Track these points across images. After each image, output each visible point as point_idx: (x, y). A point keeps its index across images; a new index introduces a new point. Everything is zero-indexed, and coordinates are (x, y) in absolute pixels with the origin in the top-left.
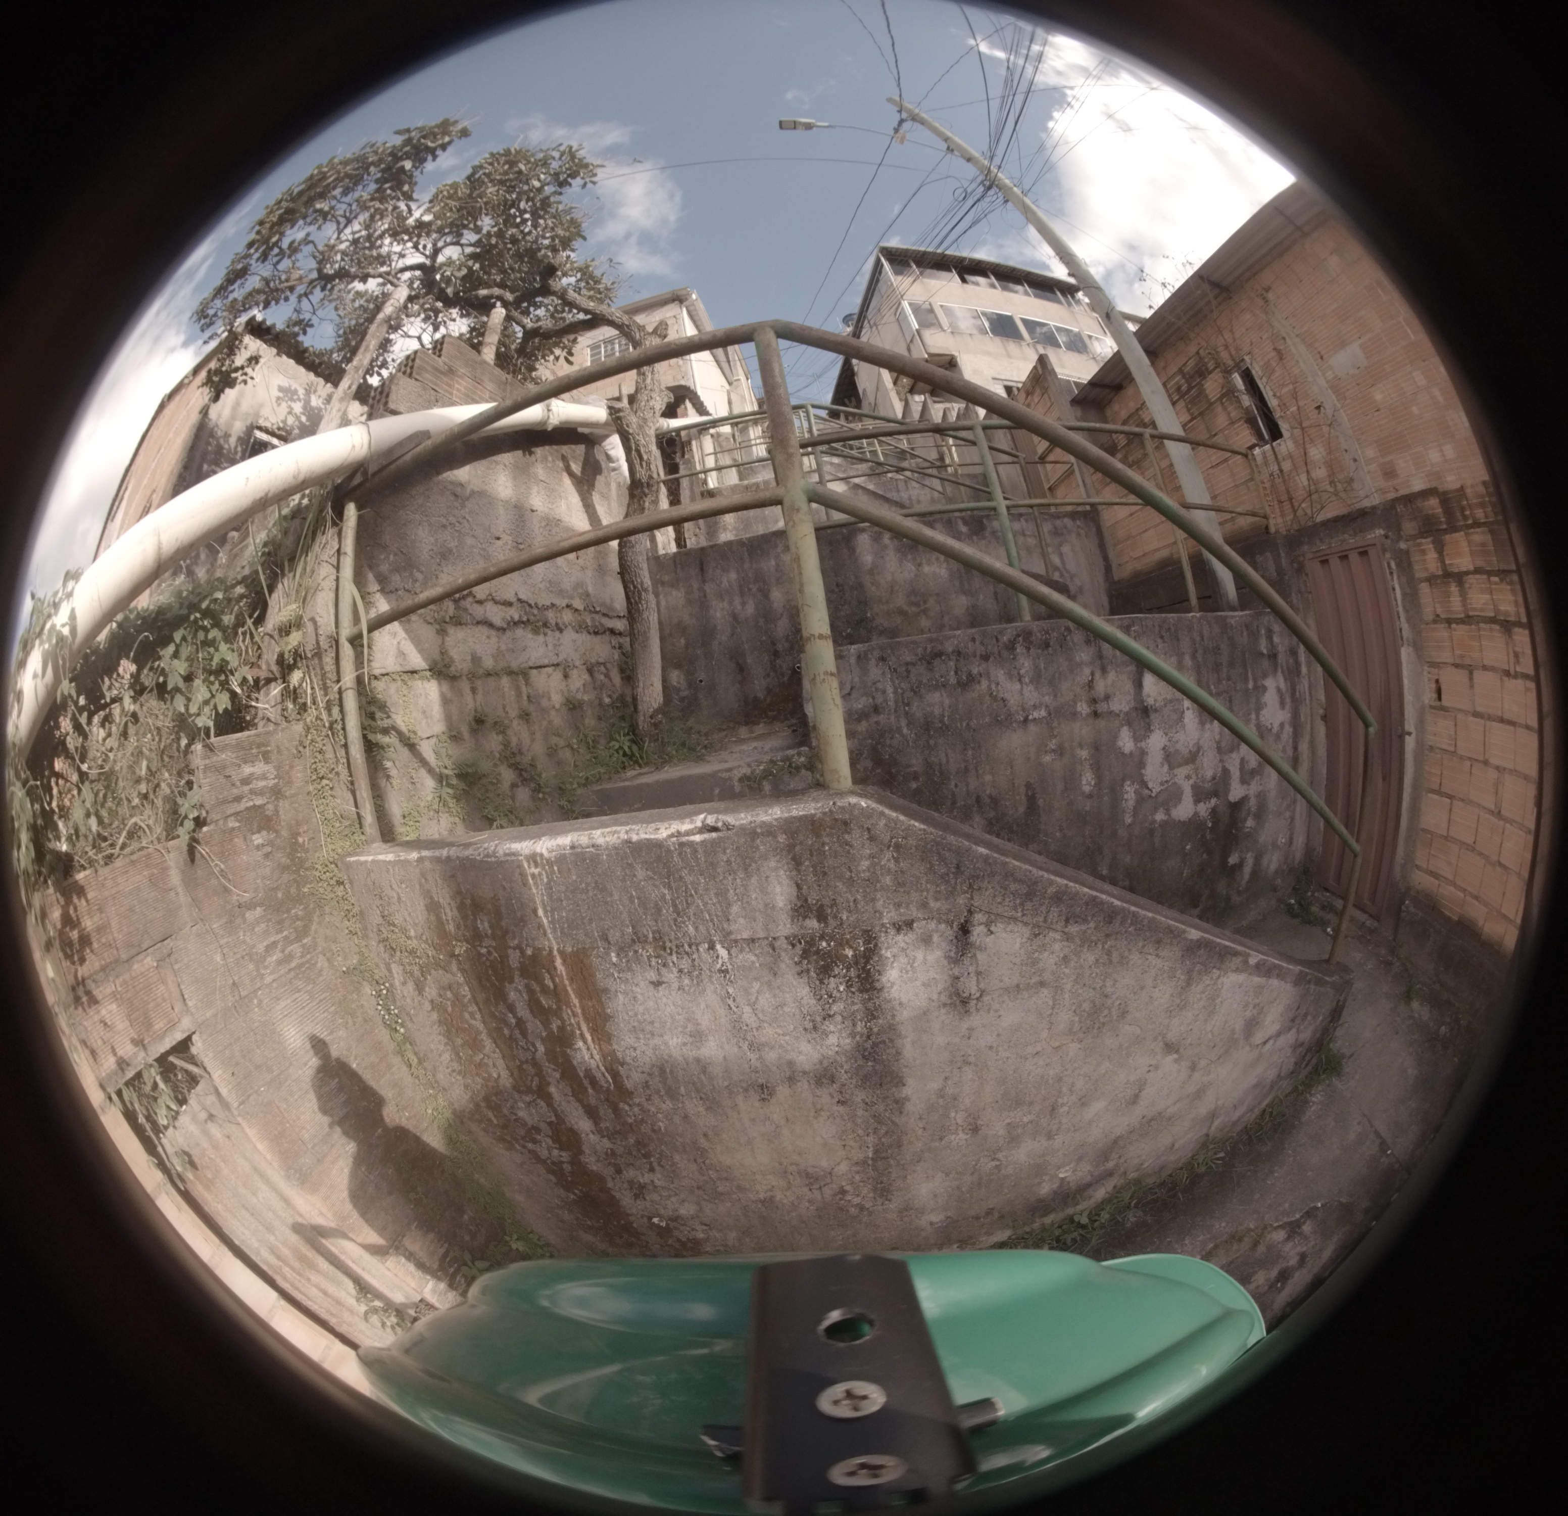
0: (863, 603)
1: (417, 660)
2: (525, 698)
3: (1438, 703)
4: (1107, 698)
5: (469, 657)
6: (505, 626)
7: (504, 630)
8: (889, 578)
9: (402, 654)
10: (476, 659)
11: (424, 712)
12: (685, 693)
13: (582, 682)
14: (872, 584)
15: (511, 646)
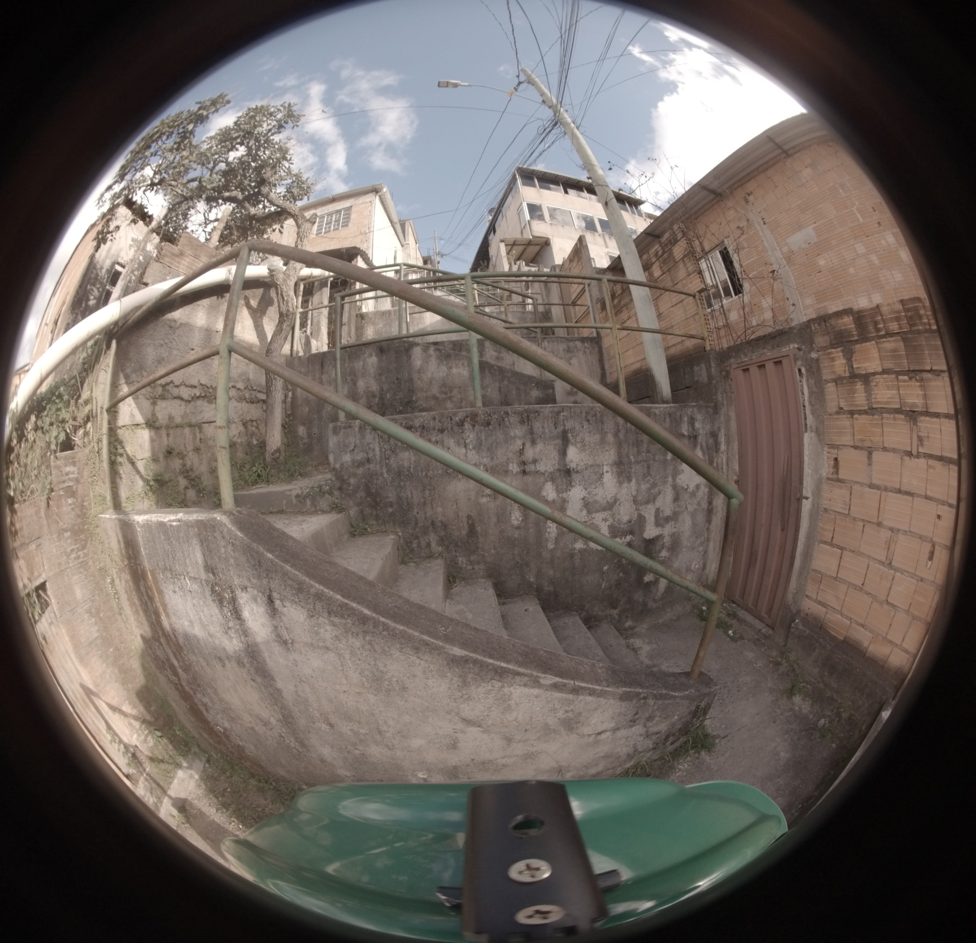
0: (412, 391)
1: (140, 419)
2: (198, 440)
3: (835, 476)
4: (535, 461)
5: (167, 417)
6: (190, 399)
7: (190, 401)
8: (430, 375)
9: (132, 416)
10: (171, 418)
11: (141, 446)
12: (306, 441)
13: (238, 431)
14: (419, 379)
15: (193, 410)
